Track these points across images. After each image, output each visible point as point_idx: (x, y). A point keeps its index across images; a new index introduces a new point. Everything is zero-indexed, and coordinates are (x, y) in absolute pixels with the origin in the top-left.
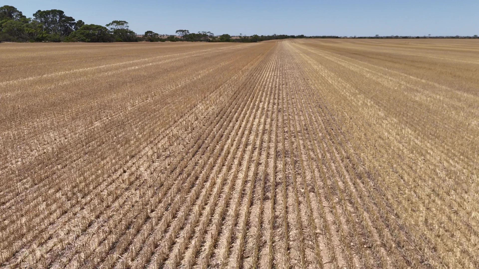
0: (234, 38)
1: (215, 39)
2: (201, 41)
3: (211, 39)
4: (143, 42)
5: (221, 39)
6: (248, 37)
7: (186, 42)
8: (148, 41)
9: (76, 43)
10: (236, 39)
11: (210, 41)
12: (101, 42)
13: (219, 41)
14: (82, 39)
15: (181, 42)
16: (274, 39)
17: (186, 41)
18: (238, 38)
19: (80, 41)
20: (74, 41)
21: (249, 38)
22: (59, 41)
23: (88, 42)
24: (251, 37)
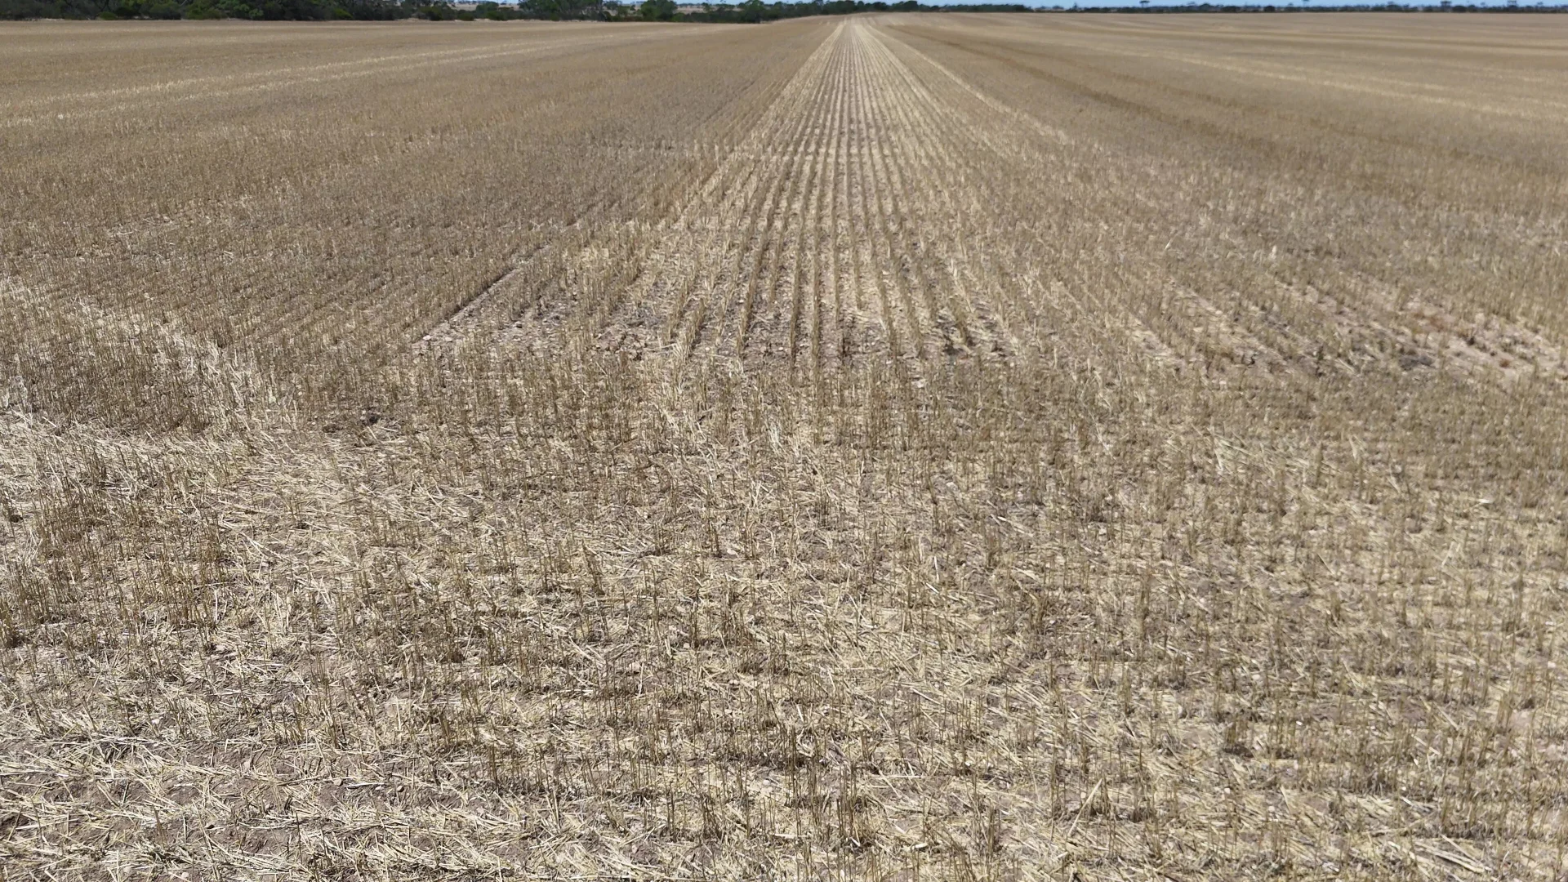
0: (689, 10)
1: (625, 13)
2: (583, 18)
3: (613, 13)
4: (410, 20)
5: (644, 14)
6: (733, 6)
7: (539, 21)
8: (425, 18)
9: (222, 21)
10: (694, 14)
11: (609, 19)
12: (290, 20)
13: (638, 20)
14: (239, 11)
15: (522, 21)
16: (815, 14)
17: (536, 18)
18: (701, 10)
19: (232, 17)
20: (217, 17)
21: (736, 9)
22: (177, 17)
23: (257, 18)
24: (741, 5)
